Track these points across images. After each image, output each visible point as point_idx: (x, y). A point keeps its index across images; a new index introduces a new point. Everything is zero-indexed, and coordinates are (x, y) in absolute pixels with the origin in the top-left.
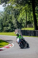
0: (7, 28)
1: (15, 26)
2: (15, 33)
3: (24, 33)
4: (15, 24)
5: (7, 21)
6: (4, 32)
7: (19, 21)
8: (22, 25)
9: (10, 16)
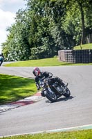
0: (40, 49)
1: (58, 43)
2: (58, 58)
3: (81, 57)
4: (57, 38)
5: (37, 31)
6: (33, 59)
7: (66, 29)
8: (74, 38)
9: (44, 19)
